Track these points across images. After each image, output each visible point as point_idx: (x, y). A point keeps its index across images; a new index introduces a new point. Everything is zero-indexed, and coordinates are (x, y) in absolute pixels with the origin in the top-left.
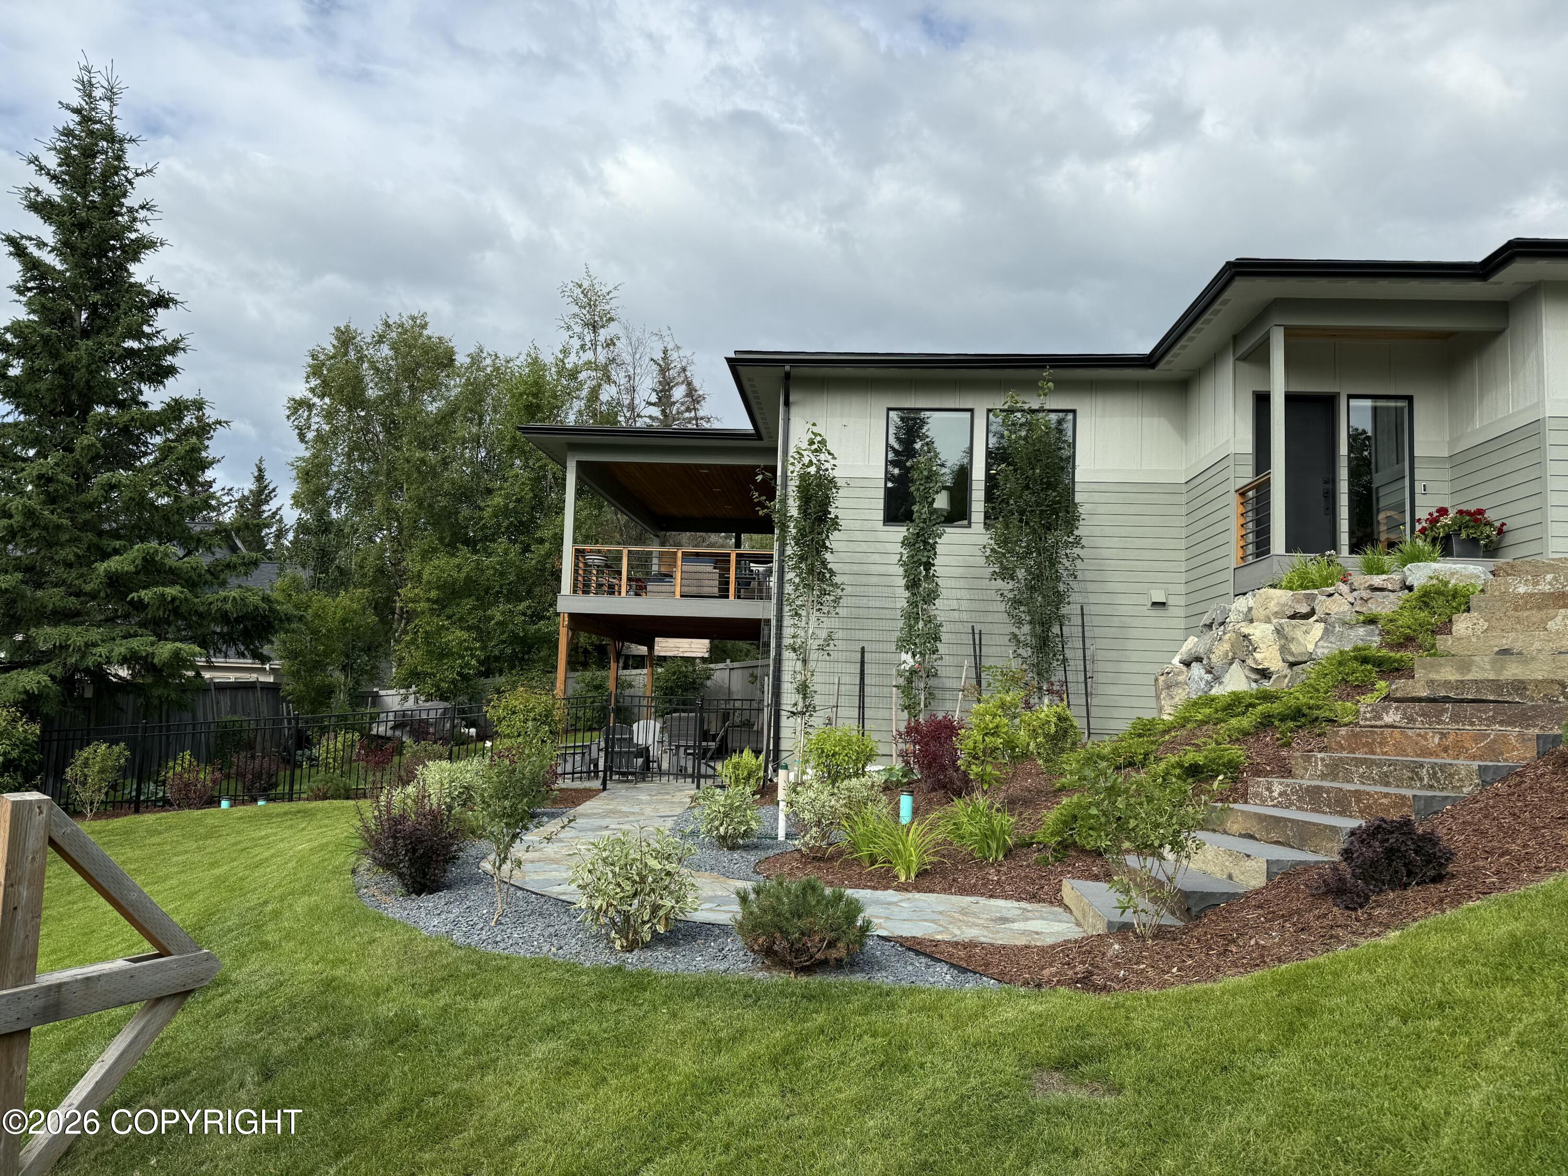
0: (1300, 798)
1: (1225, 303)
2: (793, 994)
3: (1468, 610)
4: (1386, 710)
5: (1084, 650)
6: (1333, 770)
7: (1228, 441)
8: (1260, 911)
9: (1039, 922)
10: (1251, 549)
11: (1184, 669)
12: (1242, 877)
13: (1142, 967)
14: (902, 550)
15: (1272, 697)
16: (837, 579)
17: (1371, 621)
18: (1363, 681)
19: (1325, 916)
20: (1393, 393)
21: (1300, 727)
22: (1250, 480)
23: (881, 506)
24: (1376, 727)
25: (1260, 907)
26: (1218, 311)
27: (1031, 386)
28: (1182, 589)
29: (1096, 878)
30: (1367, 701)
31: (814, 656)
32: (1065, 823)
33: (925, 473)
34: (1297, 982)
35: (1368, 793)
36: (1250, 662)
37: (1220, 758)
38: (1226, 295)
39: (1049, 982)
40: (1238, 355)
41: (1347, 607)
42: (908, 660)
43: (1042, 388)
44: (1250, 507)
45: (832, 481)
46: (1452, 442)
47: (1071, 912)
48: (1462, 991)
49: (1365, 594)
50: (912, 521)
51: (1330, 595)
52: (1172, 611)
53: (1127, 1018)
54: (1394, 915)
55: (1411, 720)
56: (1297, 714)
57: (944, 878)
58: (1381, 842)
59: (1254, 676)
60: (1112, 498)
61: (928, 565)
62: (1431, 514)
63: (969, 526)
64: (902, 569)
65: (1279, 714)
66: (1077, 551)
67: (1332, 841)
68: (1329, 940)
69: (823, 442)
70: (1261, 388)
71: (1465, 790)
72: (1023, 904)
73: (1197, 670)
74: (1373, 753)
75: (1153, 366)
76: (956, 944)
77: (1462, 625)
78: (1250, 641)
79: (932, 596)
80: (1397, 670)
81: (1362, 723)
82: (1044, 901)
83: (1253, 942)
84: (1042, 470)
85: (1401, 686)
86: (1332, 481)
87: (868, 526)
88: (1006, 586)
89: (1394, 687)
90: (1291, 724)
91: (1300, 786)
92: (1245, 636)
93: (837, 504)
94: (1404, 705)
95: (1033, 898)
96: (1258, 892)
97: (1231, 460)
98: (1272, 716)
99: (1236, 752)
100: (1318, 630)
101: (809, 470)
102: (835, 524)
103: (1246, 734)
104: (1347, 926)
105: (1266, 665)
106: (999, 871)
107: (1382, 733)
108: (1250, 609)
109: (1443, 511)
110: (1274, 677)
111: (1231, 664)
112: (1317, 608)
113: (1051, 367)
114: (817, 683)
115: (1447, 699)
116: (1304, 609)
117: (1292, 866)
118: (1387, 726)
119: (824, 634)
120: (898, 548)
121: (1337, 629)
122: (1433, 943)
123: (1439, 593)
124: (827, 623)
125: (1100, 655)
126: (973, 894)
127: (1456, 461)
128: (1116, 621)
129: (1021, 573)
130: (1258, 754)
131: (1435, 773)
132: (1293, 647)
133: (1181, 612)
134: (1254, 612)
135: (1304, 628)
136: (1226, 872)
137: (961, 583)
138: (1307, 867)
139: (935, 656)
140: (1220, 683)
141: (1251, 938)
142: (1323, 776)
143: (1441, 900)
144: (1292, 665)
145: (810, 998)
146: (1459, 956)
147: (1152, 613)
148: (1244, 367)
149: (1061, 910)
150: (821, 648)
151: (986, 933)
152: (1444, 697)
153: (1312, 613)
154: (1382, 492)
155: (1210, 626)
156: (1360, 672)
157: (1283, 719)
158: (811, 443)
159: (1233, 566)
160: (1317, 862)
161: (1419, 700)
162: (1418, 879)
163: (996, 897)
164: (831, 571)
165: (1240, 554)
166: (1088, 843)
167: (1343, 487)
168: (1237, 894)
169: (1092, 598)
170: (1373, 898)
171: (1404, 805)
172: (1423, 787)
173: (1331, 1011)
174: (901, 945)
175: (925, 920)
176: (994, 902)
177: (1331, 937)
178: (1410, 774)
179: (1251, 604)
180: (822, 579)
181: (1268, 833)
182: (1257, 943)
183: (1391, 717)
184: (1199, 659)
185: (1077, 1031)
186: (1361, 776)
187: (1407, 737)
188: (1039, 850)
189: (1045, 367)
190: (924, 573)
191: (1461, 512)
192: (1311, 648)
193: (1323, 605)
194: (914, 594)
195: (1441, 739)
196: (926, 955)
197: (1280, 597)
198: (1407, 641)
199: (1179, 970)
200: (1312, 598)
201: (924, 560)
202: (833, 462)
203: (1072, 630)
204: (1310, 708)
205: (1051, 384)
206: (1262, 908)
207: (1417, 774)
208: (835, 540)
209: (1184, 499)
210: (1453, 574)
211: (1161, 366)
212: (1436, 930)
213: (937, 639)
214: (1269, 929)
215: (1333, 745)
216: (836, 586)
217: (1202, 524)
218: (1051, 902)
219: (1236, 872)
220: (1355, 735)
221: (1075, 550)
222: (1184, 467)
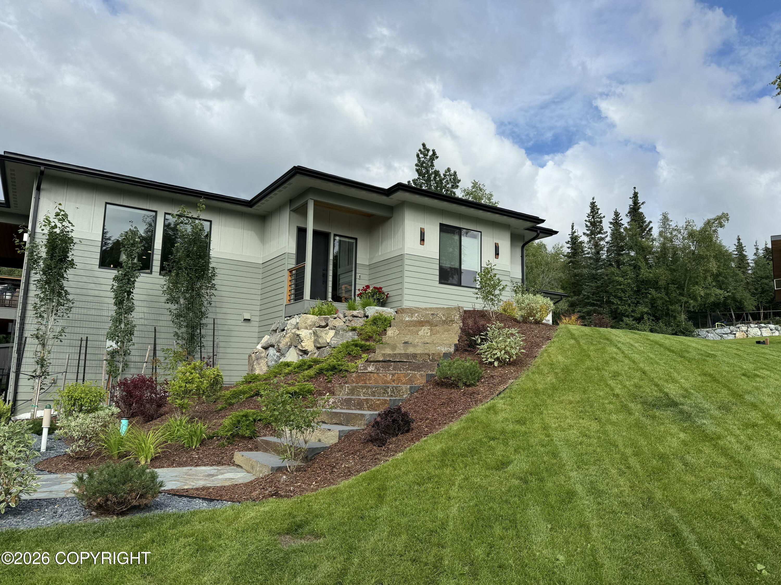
0: (342, 404)
1: (290, 184)
2: (125, 526)
3: (390, 326)
4: (369, 366)
5: (214, 341)
6: (352, 392)
7: (285, 247)
8: (340, 453)
9: (228, 474)
10: (293, 297)
11: (264, 350)
12: (326, 440)
13: (299, 484)
14: (114, 283)
15: (318, 361)
16: (70, 297)
17: (354, 330)
18: (357, 354)
19: (371, 450)
20: (350, 236)
21: (334, 374)
22: (294, 266)
23: (98, 257)
24: (365, 373)
25: (340, 451)
26: (286, 187)
27: (195, 206)
28: (258, 313)
29: (251, 450)
30: (360, 363)
31: (50, 342)
32: (234, 424)
33: (131, 242)
34: (373, 478)
35: (371, 400)
36: (299, 347)
37: (304, 389)
38: (291, 181)
39: (258, 498)
40: (292, 208)
41: (343, 323)
42: (112, 345)
43: (199, 207)
44: (293, 278)
45: (71, 239)
46: (370, 259)
47: (241, 467)
48: (433, 472)
49: (351, 318)
50: (122, 267)
51: (335, 318)
52: (253, 323)
53: (309, 506)
54: (397, 447)
55: (378, 370)
56: (333, 368)
57: (168, 460)
58: (390, 417)
59: (301, 353)
60: (228, 267)
61: (129, 293)
62: (363, 288)
63: (151, 273)
64: (113, 294)
65: (325, 368)
66: (213, 291)
67: (361, 420)
68: (375, 461)
69: (66, 215)
70: (302, 225)
71: (404, 396)
72: (215, 467)
73: (272, 351)
74: (366, 383)
75: (251, 207)
76: (197, 489)
77: (390, 332)
78: (300, 337)
79: (130, 310)
80: (368, 350)
81: (359, 371)
82: (225, 464)
83: (343, 466)
84: (198, 248)
85: (372, 356)
86: (326, 270)
87: (89, 267)
88: (173, 307)
89: (370, 356)
90: (331, 373)
91: (342, 399)
92: (298, 335)
93: (73, 252)
94: (376, 363)
95: (219, 463)
96: (336, 445)
97: (286, 256)
98: (323, 369)
99: (310, 386)
100: (332, 333)
101: (55, 230)
102: (72, 264)
103: (311, 378)
104: (380, 453)
105: (306, 348)
106: (198, 453)
107: (370, 375)
108: (297, 323)
109: (368, 287)
110: (310, 354)
111: (290, 348)
112: (329, 324)
113: (204, 198)
114: (51, 358)
115: (389, 361)
116: (323, 324)
117: (348, 432)
118: (369, 372)
119: (59, 329)
120: (111, 282)
121: (341, 332)
122: (416, 456)
123: (380, 319)
124: (62, 323)
125: (221, 344)
126: (186, 466)
127: (371, 267)
128: (226, 328)
129: (182, 301)
130: (319, 386)
131: (393, 390)
132: (320, 340)
133: (257, 324)
134: (299, 325)
135: (325, 332)
136: (317, 438)
137: (145, 304)
138: (354, 432)
139: (130, 344)
140: (284, 357)
141: (341, 464)
142: (348, 394)
143: (412, 439)
144: (318, 348)
145: (137, 526)
146: (427, 459)
147: (243, 324)
148: (294, 215)
149: (235, 467)
150: (55, 337)
151: (208, 482)
152: (389, 360)
153: (327, 325)
154: (341, 277)
155: (275, 331)
156: (356, 350)
157: (327, 370)
158: (57, 215)
159: (285, 304)
160: (357, 430)
161: (379, 361)
162: (401, 432)
163: (200, 466)
164: (66, 291)
165: (288, 299)
166: (246, 433)
167: (331, 273)
168: (326, 447)
169: (220, 316)
170: (388, 441)
171: (386, 403)
172: (388, 396)
173: (392, 487)
174: (169, 494)
175: (171, 481)
176: (198, 468)
177: (375, 459)
178: (383, 391)
179: (298, 321)
180: (59, 295)
181: (332, 420)
182: (345, 466)
183: (371, 368)
184: (273, 346)
185: (290, 516)
186: (364, 393)
187: (379, 376)
188: (218, 440)
189: (201, 197)
190: (127, 296)
191: (375, 288)
192: (328, 341)
193: (332, 322)
194: (119, 308)
195: (392, 377)
196: (185, 496)
197: (312, 318)
198: (369, 338)
199: (316, 483)
200: (327, 319)
201: (128, 289)
202: (71, 228)
203: (207, 332)
204: (338, 365)
205: (204, 206)
206: (341, 451)
207: (386, 391)
208: (70, 273)
209: (261, 271)
210: (383, 312)
211: (255, 207)
212: (416, 450)
213: (131, 334)
214: (348, 459)
215: (350, 381)
216: (68, 300)
217: (270, 284)
218: (229, 465)
219: (323, 438)
220: (359, 376)
221: (211, 291)
222: (262, 256)
